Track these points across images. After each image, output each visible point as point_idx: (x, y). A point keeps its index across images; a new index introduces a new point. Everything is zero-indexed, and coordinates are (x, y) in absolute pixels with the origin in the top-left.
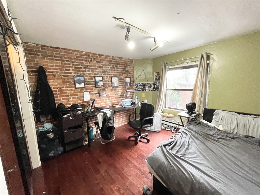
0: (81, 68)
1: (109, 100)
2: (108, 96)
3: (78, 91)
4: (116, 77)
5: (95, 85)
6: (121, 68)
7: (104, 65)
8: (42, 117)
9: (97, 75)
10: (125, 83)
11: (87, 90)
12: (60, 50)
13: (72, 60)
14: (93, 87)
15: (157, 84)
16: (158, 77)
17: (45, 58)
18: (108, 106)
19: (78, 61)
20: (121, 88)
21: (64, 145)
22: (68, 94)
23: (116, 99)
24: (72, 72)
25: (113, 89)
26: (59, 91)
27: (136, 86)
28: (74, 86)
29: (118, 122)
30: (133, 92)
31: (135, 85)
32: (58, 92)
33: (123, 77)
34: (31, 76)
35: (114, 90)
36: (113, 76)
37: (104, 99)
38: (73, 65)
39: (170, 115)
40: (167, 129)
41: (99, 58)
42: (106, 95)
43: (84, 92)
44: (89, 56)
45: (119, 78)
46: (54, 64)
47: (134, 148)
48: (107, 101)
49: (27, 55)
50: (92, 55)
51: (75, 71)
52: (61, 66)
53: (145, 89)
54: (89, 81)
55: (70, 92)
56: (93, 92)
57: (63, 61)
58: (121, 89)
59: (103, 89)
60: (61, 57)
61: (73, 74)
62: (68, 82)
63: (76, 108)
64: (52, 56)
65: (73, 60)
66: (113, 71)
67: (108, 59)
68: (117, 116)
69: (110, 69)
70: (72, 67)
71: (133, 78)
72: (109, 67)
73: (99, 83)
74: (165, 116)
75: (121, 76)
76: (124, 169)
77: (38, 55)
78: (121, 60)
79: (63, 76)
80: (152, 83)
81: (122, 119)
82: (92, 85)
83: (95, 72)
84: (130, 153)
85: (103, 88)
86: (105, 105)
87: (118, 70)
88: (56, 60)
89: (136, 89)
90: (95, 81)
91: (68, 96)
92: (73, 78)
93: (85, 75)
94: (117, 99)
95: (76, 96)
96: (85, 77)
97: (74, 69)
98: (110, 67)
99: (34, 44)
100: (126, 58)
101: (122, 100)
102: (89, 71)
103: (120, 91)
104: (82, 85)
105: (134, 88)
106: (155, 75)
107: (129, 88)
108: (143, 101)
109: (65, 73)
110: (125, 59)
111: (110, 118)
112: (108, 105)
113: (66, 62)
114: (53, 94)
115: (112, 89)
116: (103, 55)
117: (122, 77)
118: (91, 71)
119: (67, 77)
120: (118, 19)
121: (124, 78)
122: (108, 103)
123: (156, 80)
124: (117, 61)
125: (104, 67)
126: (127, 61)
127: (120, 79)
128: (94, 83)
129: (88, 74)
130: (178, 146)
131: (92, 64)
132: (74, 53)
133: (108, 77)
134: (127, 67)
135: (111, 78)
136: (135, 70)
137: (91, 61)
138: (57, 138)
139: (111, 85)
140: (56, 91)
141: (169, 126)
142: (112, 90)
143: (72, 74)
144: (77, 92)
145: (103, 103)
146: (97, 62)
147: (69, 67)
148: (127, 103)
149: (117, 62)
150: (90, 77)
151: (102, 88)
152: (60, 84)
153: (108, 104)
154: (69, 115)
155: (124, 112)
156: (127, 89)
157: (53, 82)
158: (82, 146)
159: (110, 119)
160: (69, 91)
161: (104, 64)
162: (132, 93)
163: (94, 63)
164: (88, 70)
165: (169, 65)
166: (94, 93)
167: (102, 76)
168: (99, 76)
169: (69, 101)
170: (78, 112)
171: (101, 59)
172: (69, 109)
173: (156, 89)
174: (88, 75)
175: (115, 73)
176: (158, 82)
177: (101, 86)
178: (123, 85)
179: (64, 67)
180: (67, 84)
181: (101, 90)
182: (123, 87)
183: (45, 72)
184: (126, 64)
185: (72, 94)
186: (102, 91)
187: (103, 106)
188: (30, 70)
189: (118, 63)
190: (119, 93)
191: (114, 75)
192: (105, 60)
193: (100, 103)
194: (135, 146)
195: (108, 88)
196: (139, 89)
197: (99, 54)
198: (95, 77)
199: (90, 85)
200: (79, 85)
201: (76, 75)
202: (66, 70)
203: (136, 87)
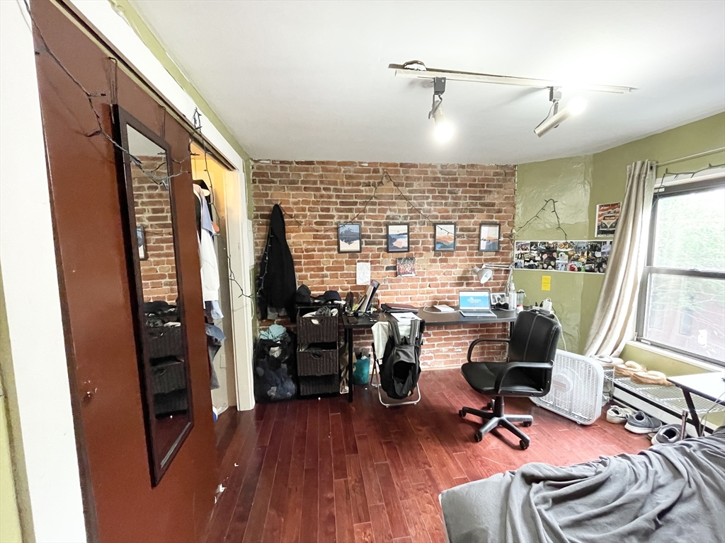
0: (355, 203)
1: (422, 287)
2: (421, 277)
3: (344, 260)
4: (451, 223)
5: (386, 246)
6: (468, 195)
7: (415, 191)
8: (271, 311)
9: (393, 219)
10: (477, 242)
11: (365, 259)
12: (313, 166)
13: (337, 185)
14: (381, 251)
15: (606, 248)
16: (609, 223)
17: (286, 188)
18: (418, 304)
19: (350, 188)
20: (463, 256)
21: (297, 380)
22: (322, 266)
23: (446, 288)
24: (335, 213)
25: (438, 258)
26: (306, 257)
27: (519, 252)
28: (336, 247)
29: (448, 356)
30: (507, 271)
31: (516, 250)
32: (303, 261)
33: (475, 223)
34: (261, 225)
35: (442, 261)
36: (439, 220)
37: (409, 284)
38: (338, 197)
39: (650, 372)
40: (627, 426)
41: (402, 174)
42: (413, 275)
43: (358, 264)
44: (376, 171)
45: (458, 227)
46: (301, 200)
47: (464, 449)
48: (418, 290)
49: (257, 184)
50: (383, 169)
51: (341, 212)
52: (314, 203)
53: (552, 263)
54: (372, 234)
55: (326, 262)
56: (379, 263)
57: (318, 189)
58: (465, 261)
59: (407, 258)
60: (315, 183)
61: (336, 220)
62: (324, 237)
63: (332, 301)
64: (297, 183)
65: (339, 187)
66: (441, 207)
67: (430, 175)
68: (443, 337)
69: (431, 202)
70: (336, 203)
71: (512, 224)
72: (431, 195)
73: (398, 240)
74: (625, 373)
75: (465, 220)
76: (406, 496)
77: (274, 182)
78: (470, 173)
79: (316, 223)
80: (584, 242)
81: (460, 350)
82: (379, 246)
83: (389, 213)
84: (446, 456)
85: (408, 254)
86: (410, 301)
87: (456, 204)
88: (305, 189)
89: (519, 261)
90: (387, 236)
91: (322, 269)
92: (335, 228)
93: (363, 221)
94: (449, 288)
95: (339, 272)
96: (363, 226)
97: (338, 206)
98: (434, 198)
99: (268, 162)
100: (487, 165)
101: (462, 294)
102: (374, 211)
103: (458, 263)
104: (355, 246)
105: (513, 258)
106: (598, 213)
107: (493, 257)
108: (539, 304)
109: (321, 217)
110: (484, 167)
111: (405, 340)
112: (419, 302)
113: (324, 192)
114: (292, 264)
115: (433, 258)
116: (414, 166)
117: (470, 223)
118: (379, 209)
119: (323, 227)
120: (403, 67)
121: (478, 226)
122: (418, 295)
123: (600, 232)
124: (457, 176)
125: (415, 198)
126: (492, 173)
127: (462, 230)
128: (384, 240)
129: (371, 217)
130: (595, 505)
131: (382, 192)
132: (343, 170)
133: (424, 224)
134: (490, 192)
135: (432, 227)
136: (517, 200)
137: (381, 183)
138: (286, 362)
139: (431, 246)
140: (300, 257)
141: (640, 417)
142: (434, 261)
143: (335, 218)
144: (341, 262)
145: (405, 295)
146: (395, 185)
147: (330, 203)
148: (476, 303)
149: (456, 179)
150: (376, 224)
151: (405, 255)
152: (308, 243)
153: (419, 300)
154: (314, 313)
155: (468, 330)
156: (486, 260)
157: (295, 237)
158: (337, 394)
159: (405, 342)
160: (325, 259)
161: (415, 188)
162: (503, 274)
163: (387, 189)
164: (372, 207)
165: (667, 173)
166: (383, 267)
167: (408, 221)
168: (399, 221)
169: (323, 282)
170: (332, 311)
171: (407, 177)
172: (316, 301)
173: (599, 266)
174: (371, 220)
175: (448, 212)
176: (608, 242)
177: (404, 248)
178: (471, 248)
179: (319, 205)
180: (321, 243)
181: (400, 259)
182: (472, 255)
183: (282, 217)
184: (486, 183)
185: (331, 265)
186: (404, 261)
187: (404, 303)
188: (259, 213)
189: (459, 182)
190: (457, 272)
191: (442, 217)
192: (419, 179)
193: (396, 293)
194: (468, 444)
195: (421, 255)
196: (532, 262)
197: (402, 165)
198: (387, 225)
199: (374, 246)
200: (347, 244)
201: (342, 221)
202: (323, 210)
203: (521, 256)
